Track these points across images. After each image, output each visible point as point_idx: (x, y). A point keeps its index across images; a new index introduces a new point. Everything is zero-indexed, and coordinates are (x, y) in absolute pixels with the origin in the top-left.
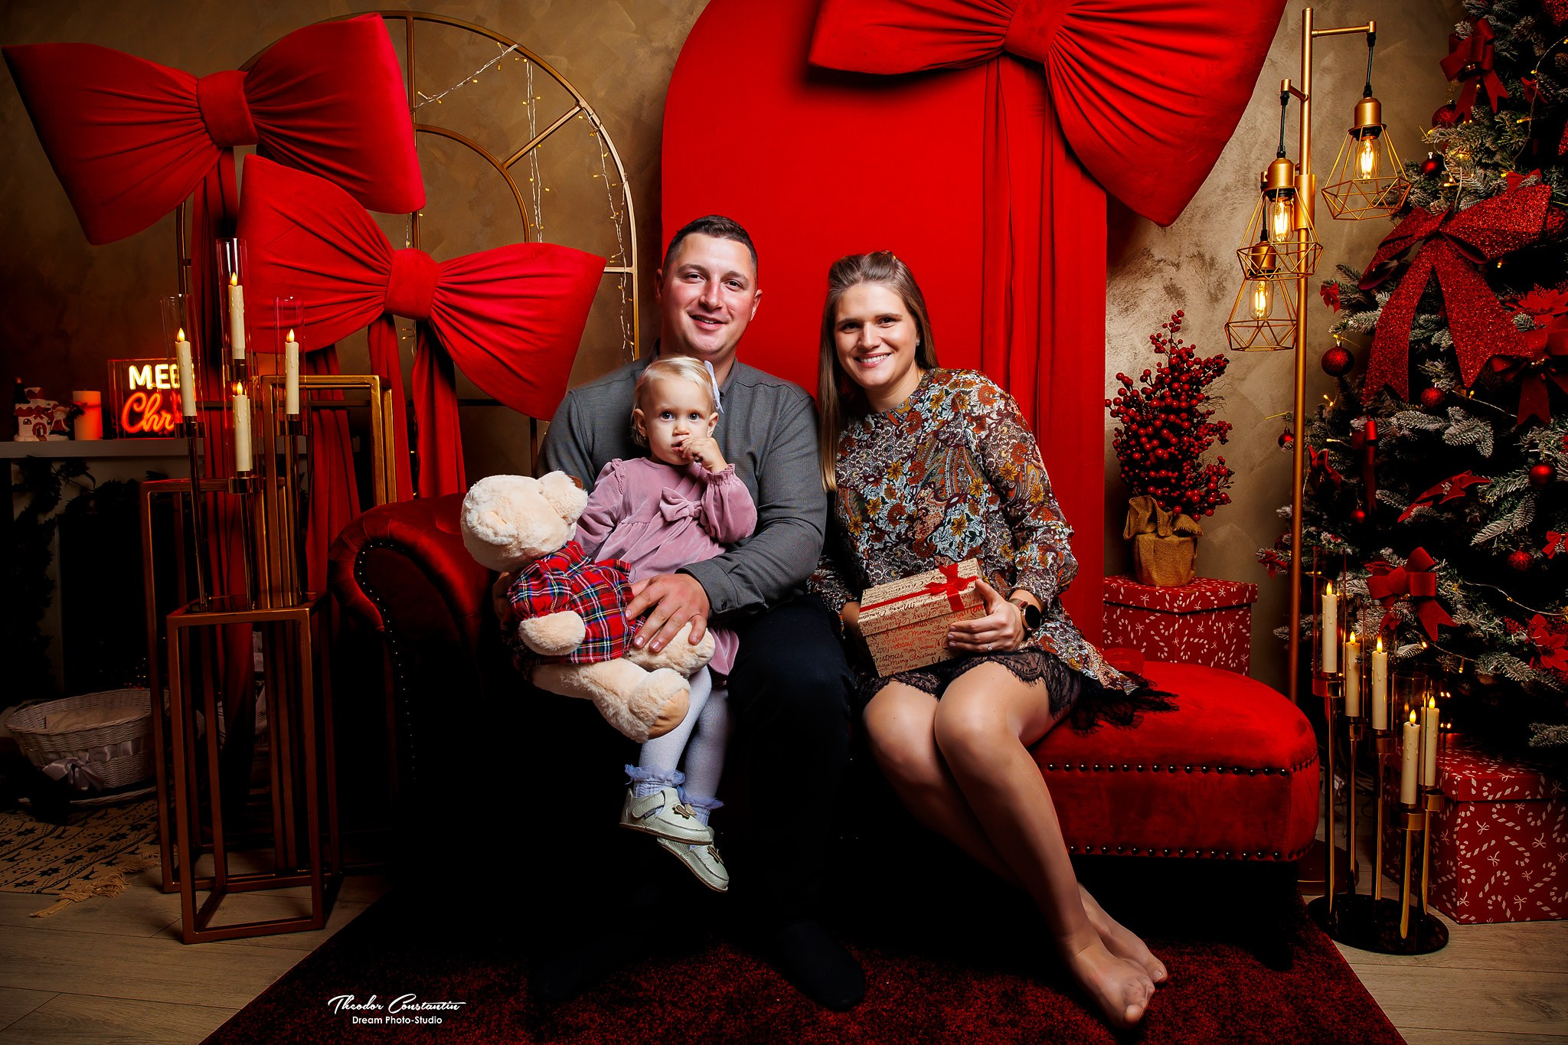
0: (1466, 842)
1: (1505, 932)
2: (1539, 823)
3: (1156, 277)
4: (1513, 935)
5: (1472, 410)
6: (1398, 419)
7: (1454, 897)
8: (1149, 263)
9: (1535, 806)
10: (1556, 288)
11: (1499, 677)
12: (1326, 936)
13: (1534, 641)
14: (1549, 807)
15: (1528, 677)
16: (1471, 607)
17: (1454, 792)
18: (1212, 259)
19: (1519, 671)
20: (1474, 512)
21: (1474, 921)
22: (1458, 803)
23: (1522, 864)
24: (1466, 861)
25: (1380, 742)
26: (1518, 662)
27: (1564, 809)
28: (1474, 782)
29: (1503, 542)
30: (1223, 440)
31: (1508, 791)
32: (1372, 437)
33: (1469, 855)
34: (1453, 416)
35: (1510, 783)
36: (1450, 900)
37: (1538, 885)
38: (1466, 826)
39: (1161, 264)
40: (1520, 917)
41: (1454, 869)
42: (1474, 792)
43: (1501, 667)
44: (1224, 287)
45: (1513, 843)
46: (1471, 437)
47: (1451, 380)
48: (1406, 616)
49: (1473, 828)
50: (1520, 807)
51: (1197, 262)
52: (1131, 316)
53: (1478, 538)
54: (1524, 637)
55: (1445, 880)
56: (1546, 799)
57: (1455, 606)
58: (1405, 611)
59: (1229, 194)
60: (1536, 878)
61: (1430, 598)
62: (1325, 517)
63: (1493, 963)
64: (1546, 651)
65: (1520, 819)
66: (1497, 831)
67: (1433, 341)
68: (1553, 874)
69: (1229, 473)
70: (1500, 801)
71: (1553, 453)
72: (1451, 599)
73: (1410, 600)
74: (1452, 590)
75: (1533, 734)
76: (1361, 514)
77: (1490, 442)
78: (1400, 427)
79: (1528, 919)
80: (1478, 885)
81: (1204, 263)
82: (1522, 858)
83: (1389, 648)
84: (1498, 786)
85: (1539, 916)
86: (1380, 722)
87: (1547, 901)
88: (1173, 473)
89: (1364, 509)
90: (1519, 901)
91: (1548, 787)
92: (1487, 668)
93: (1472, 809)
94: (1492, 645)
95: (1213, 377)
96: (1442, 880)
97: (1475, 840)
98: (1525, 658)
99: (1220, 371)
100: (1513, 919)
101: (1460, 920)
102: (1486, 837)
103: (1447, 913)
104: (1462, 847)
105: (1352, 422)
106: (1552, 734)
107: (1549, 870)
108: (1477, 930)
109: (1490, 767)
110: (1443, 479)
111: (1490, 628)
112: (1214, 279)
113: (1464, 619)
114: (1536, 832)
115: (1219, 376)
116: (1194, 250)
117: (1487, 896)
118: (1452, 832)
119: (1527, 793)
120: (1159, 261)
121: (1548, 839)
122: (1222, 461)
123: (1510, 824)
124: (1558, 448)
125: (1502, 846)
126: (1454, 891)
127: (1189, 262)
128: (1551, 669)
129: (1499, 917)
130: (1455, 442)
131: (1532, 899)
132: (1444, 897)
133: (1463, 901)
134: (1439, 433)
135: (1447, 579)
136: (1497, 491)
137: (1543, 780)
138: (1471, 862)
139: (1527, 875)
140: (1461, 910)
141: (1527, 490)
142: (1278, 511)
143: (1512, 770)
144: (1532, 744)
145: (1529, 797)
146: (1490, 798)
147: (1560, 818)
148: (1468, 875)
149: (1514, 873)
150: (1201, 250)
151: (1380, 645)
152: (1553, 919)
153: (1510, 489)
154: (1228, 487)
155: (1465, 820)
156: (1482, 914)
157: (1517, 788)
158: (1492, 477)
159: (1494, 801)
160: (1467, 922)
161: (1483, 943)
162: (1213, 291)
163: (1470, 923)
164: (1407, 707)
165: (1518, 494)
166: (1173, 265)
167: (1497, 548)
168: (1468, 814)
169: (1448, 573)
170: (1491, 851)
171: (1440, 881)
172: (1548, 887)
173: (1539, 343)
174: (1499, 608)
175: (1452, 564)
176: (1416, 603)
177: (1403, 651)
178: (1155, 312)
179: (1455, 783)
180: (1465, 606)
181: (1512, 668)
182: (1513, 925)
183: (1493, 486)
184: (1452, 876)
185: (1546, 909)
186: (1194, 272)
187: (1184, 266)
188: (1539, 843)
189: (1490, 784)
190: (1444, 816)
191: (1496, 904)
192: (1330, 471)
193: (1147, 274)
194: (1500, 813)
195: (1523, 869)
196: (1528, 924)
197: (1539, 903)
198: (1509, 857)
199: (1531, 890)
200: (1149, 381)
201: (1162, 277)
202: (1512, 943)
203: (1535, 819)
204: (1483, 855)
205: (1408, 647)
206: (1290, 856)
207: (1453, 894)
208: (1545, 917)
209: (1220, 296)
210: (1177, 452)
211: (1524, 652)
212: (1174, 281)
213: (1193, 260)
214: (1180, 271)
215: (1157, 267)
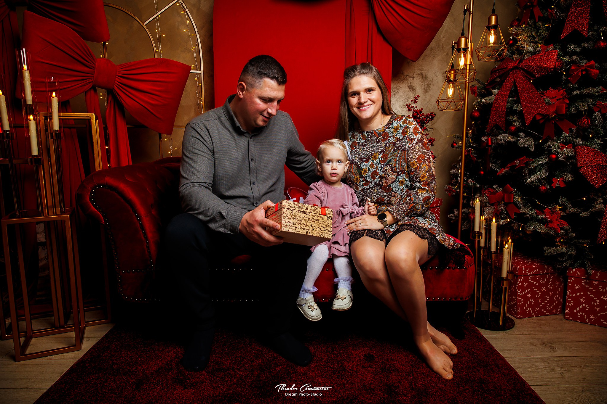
0: (520, 290)
1: (532, 321)
2: (544, 282)
3: (406, 82)
4: (535, 322)
5: (527, 134)
6: (501, 137)
7: (515, 309)
8: (403, 77)
9: (543, 276)
10: (557, 89)
11: (535, 231)
12: (474, 326)
13: (547, 218)
14: (548, 277)
15: (545, 231)
16: (525, 205)
17: (517, 273)
18: (426, 76)
19: (542, 229)
20: (526, 171)
21: (522, 317)
22: (518, 276)
23: (538, 297)
24: (520, 297)
25: (493, 255)
26: (542, 225)
27: (552, 277)
28: (524, 269)
29: (537, 182)
31: (535, 271)
32: (490, 144)
33: (521, 295)
34: (521, 136)
35: (536, 269)
36: (514, 310)
37: (543, 304)
38: (520, 284)
39: (407, 77)
40: (537, 315)
41: (516, 299)
42: (523, 272)
43: (535, 227)
44: (430, 87)
45: (536, 290)
46: (527, 144)
47: (520, 123)
48: (503, 209)
49: (523, 285)
50: (538, 277)
52: (395, 97)
53: (528, 181)
54: (544, 216)
55: (512, 303)
56: (547, 274)
57: (520, 206)
58: (503, 208)
59: (432, 51)
60: (542, 302)
61: (511, 203)
62: (468, 174)
63: (531, 332)
64: (551, 222)
65: (538, 281)
66: (531, 285)
67: (514, 108)
68: (548, 300)
70: (532, 275)
71: (557, 150)
72: (518, 203)
73: (503, 204)
74: (518, 199)
75: (545, 251)
76: (482, 173)
77: (533, 146)
78: (501, 140)
79: (539, 316)
80: (523, 305)
81: (423, 77)
82: (538, 294)
83: (497, 221)
84: (532, 270)
85: (543, 314)
86: (493, 249)
87: (546, 309)
89: (483, 170)
90: (537, 309)
91: (548, 269)
92: (531, 228)
93: (523, 278)
94: (534, 219)
95: (429, 121)
96: (511, 303)
97: (523, 289)
98: (544, 224)
100: (534, 316)
101: (517, 317)
102: (527, 288)
103: (513, 315)
104: (519, 292)
105: (482, 138)
106: (552, 251)
107: (547, 298)
108: (523, 321)
109: (528, 263)
110: (516, 159)
111: (532, 213)
112: (426, 83)
113: (524, 210)
114: (543, 285)
115: (431, 120)
116: (419, 72)
117: (526, 308)
118: (515, 287)
119: (541, 272)
121: (547, 288)
123: (535, 283)
124: (559, 148)
125: (532, 290)
126: (515, 307)
127: (417, 77)
128: (552, 228)
129: (530, 316)
130: (522, 146)
131: (541, 308)
132: (512, 309)
133: (519, 311)
134: (516, 142)
135: (517, 196)
136: (535, 164)
137: (546, 267)
138: (522, 297)
139: (539, 300)
140: (518, 314)
141: (546, 163)
142: (450, 171)
143: (535, 263)
144: (546, 255)
145: (541, 273)
146: (529, 274)
147: (551, 280)
148: (520, 301)
149: (536, 299)
150: (422, 72)
151: (494, 220)
152: (547, 315)
153: (540, 163)
155: (520, 282)
156: (525, 315)
157: (538, 270)
158: (533, 159)
159: (530, 275)
160: (520, 318)
161: (526, 325)
162: (426, 88)
163: (521, 318)
164: (504, 243)
165: (542, 165)
166: (412, 77)
167: (535, 184)
168: (521, 280)
169: (517, 194)
170: (528, 293)
171: (510, 304)
172: (546, 304)
173: (553, 109)
174: (534, 206)
175: (518, 190)
176: (506, 205)
177: (502, 222)
178: (404, 96)
179: (518, 269)
180: (523, 206)
181: (540, 227)
182: (535, 318)
183: (534, 162)
184: (515, 302)
185: (545, 312)
186: (419, 81)
187: (416, 78)
188: (544, 289)
189: (529, 269)
190: (513, 281)
191: (530, 311)
192: (472, 157)
193: (402, 81)
194: (532, 279)
195: (538, 298)
196: (539, 317)
197: (543, 310)
198: (534, 294)
199: (541, 306)
202: (536, 325)
203: (543, 281)
204: (526, 294)
205: (503, 221)
206: (466, 298)
207: (515, 308)
208: (545, 315)
209: (428, 90)
211: (543, 222)
212: (412, 84)
213: (419, 76)
214: (414, 80)
215: (406, 78)
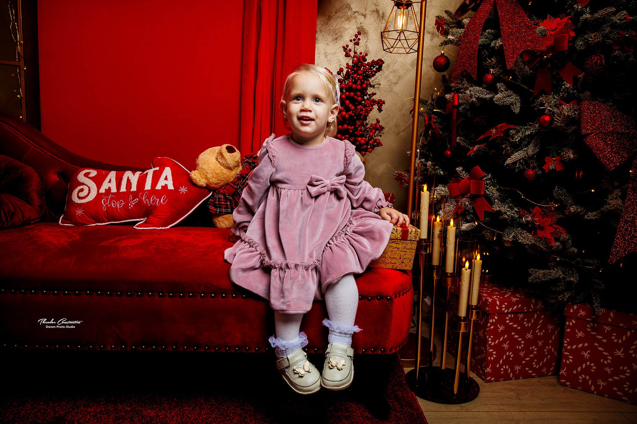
0: (492, 337)
1: (509, 386)
2: (530, 325)
3: (353, 21)
4: (513, 388)
5: (510, 86)
6: (470, 91)
7: (484, 367)
8: (349, 13)
9: (528, 315)
11: (515, 242)
12: (413, 394)
13: (535, 221)
14: (536, 316)
15: (530, 242)
16: (503, 201)
17: (487, 309)
18: (383, 14)
19: (526, 238)
20: (507, 147)
21: (493, 380)
22: (489, 314)
23: (520, 348)
24: (491, 347)
25: (449, 280)
26: (525, 233)
27: (543, 316)
28: (498, 303)
29: (522, 163)
30: (380, 110)
31: (515, 308)
32: (456, 104)
33: (493, 344)
34: (500, 88)
35: (517, 303)
36: (482, 369)
37: (527, 359)
38: (492, 327)
39: (356, 14)
40: (517, 377)
41: (485, 351)
42: (497, 308)
43: (516, 236)
45: (516, 336)
46: (509, 100)
47: (500, 69)
48: (468, 206)
49: (496, 328)
50: (521, 316)
51: (375, 14)
52: (338, 42)
53: (509, 161)
54: (530, 219)
55: (480, 357)
56: (534, 311)
57: (494, 201)
58: (467, 203)
60: (526, 355)
61: (480, 196)
62: (431, 155)
63: (502, 407)
64: (541, 228)
65: (520, 323)
66: (509, 328)
67: (492, 44)
68: (535, 353)
69: (382, 128)
70: (510, 313)
71: (552, 109)
72: (492, 196)
73: (470, 198)
74: (493, 191)
75: (530, 275)
76: (449, 153)
77: (518, 105)
78: (471, 96)
79: (521, 378)
80: (497, 360)
81: (379, 16)
82: (520, 344)
83: (457, 225)
84: (511, 304)
85: (527, 376)
86: (450, 268)
87: (531, 368)
88: (351, 126)
89: (450, 150)
90: (517, 368)
91: (536, 305)
92: (509, 237)
93: (496, 318)
94: (513, 223)
95: (376, 72)
96: (478, 357)
97: (497, 335)
98: (529, 231)
99: (379, 69)
100: (513, 378)
101: (486, 380)
102: (503, 333)
103: (479, 375)
104: (490, 339)
105: (446, 95)
106: (541, 275)
107: (533, 350)
108: (495, 386)
109: (506, 293)
110: (492, 127)
111: (512, 213)
113: (499, 207)
114: (527, 330)
115: (379, 72)
116: (374, 8)
117: (501, 366)
118: (485, 331)
119: (525, 308)
120: (355, 12)
121: (534, 334)
122: (378, 121)
123: (515, 326)
124: (555, 106)
125: (511, 338)
126: (484, 364)
127: (371, 14)
128: (542, 237)
129: (506, 377)
130: (500, 103)
131: (524, 366)
132: (479, 367)
133: (488, 370)
134: (491, 99)
135: (491, 185)
136: (520, 134)
137: (533, 301)
138: (494, 348)
139: (522, 354)
140: (488, 374)
141: (537, 133)
142: (408, 152)
143: (517, 295)
144: (530, 281)
145: (526, 311)
146: (506, 311)
147: (541, 321)
148: (491, 355)
149: (516, 352)
150: (378, 8)
151: (452, 223)
152: (534, 377)
153: (528, 133)
154: (381, 136)
155: (492, 324)
156: (498, 376)
157: (520, 306)
158: (518, 126)
159: (508, 313)
160: (490, 381)
161: (497, 394)
163: (491, 381)
164: (464, 259)
165: (531, 136)
166: (363, 15)
167: (519, 167)
168: (494, 321)
169: (492, 182)
170: (504, 341)
171: (477, 358)
172: (532, 359)
173: (549, 43)
174: (517, 202)
175: (494, 177)
176: (473, 198)
177: (465, 227)
179: (488, 303)
180: (499, 200)
181: (522, 236)
182: (514, 381)
183: (518, 132)
184: (483, 355)
185: (530, 372)
186: (373, 21)
187: (368, 17)
188: (529, 336)
189: (506, 304)
190: (482, 322)
191: (506, 370)
192: (434, 127)
193: (348, 19)
194: (511, 320)
195: (520, 351)
196: (521, 381)
197: (527, 369)
198: (513, 343)
199: (524, 362)
200: (342, 74)
201: (356, 21)
202: (512, 394)
203: (528, 323)
204: (500, 343)
205: (468, 224)
206: (391, 350)
207: (484, 366)
208: (530, 376)
210: (353, 114)
211: (529, 228)
212: (362, 25)
213: (373, 13)
214: (366, 19)
215: (354, 16)
